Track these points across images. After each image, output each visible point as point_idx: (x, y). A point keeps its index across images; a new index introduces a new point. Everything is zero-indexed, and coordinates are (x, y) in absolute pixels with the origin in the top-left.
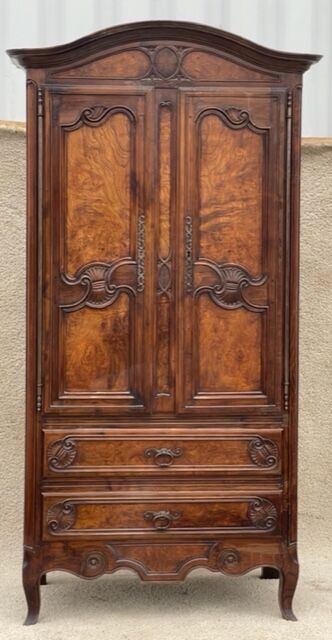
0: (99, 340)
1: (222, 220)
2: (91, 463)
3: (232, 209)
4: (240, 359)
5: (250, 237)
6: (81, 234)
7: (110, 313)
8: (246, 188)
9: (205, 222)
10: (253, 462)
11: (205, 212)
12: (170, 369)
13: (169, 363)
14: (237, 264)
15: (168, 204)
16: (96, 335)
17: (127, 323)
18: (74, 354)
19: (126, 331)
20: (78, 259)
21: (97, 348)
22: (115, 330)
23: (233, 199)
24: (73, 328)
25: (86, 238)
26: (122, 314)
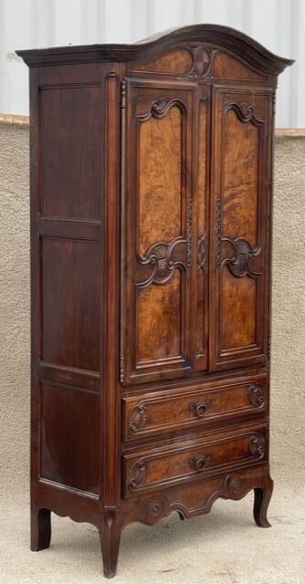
0: (160, 312)
1: (236, 201)
2: (155, 423)
3: (241, 191)
4: (244, 319)
5: (250, 215)
6: (149, 218)
7: (168, 287)
8: (249, 173)
9: (226, 202)
10: (251, 403)
11: (226, 194)
12: (204, 333)
13: (204, 328)
14: (243, 238)
15: (203, 188)
16: (158, 308)
17: (178, 296)
18: (144, 327)
19: (178, 303)
20: (147, 241)
21: (159, 319)
22: (170, 302)
23: (241, 183)
24: (143, 304)
25: (152, 221)
26: (176, 288)
